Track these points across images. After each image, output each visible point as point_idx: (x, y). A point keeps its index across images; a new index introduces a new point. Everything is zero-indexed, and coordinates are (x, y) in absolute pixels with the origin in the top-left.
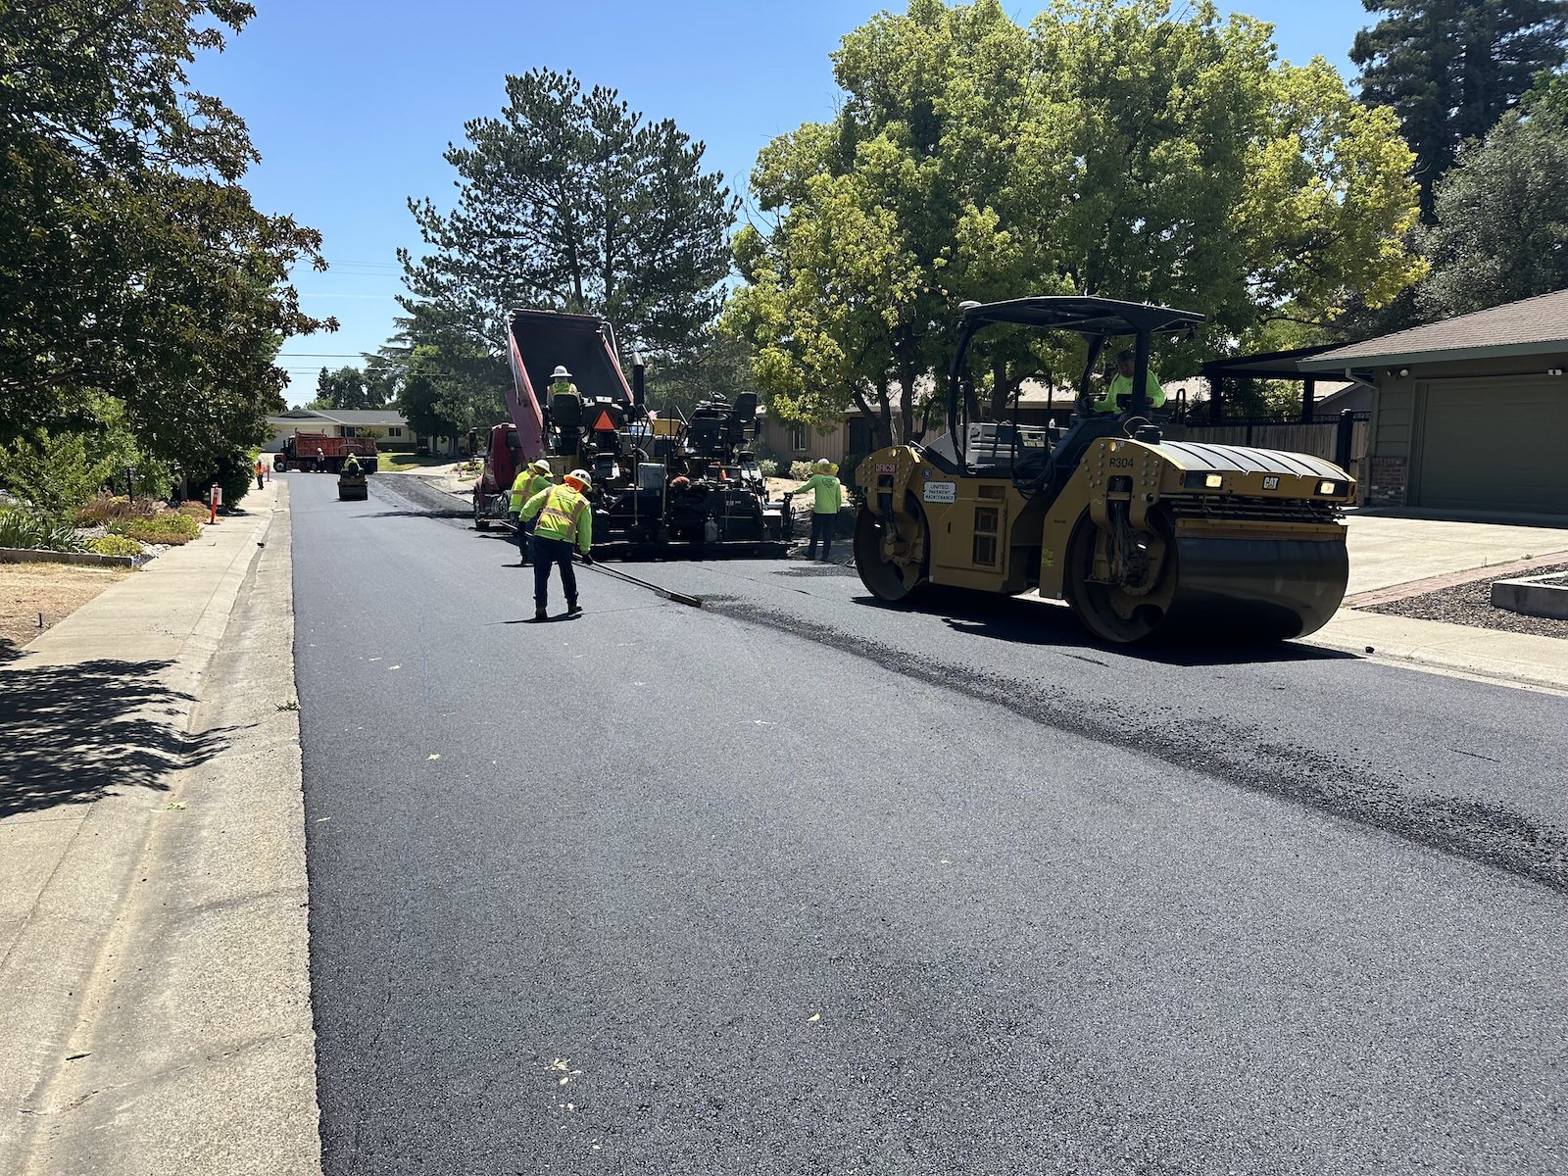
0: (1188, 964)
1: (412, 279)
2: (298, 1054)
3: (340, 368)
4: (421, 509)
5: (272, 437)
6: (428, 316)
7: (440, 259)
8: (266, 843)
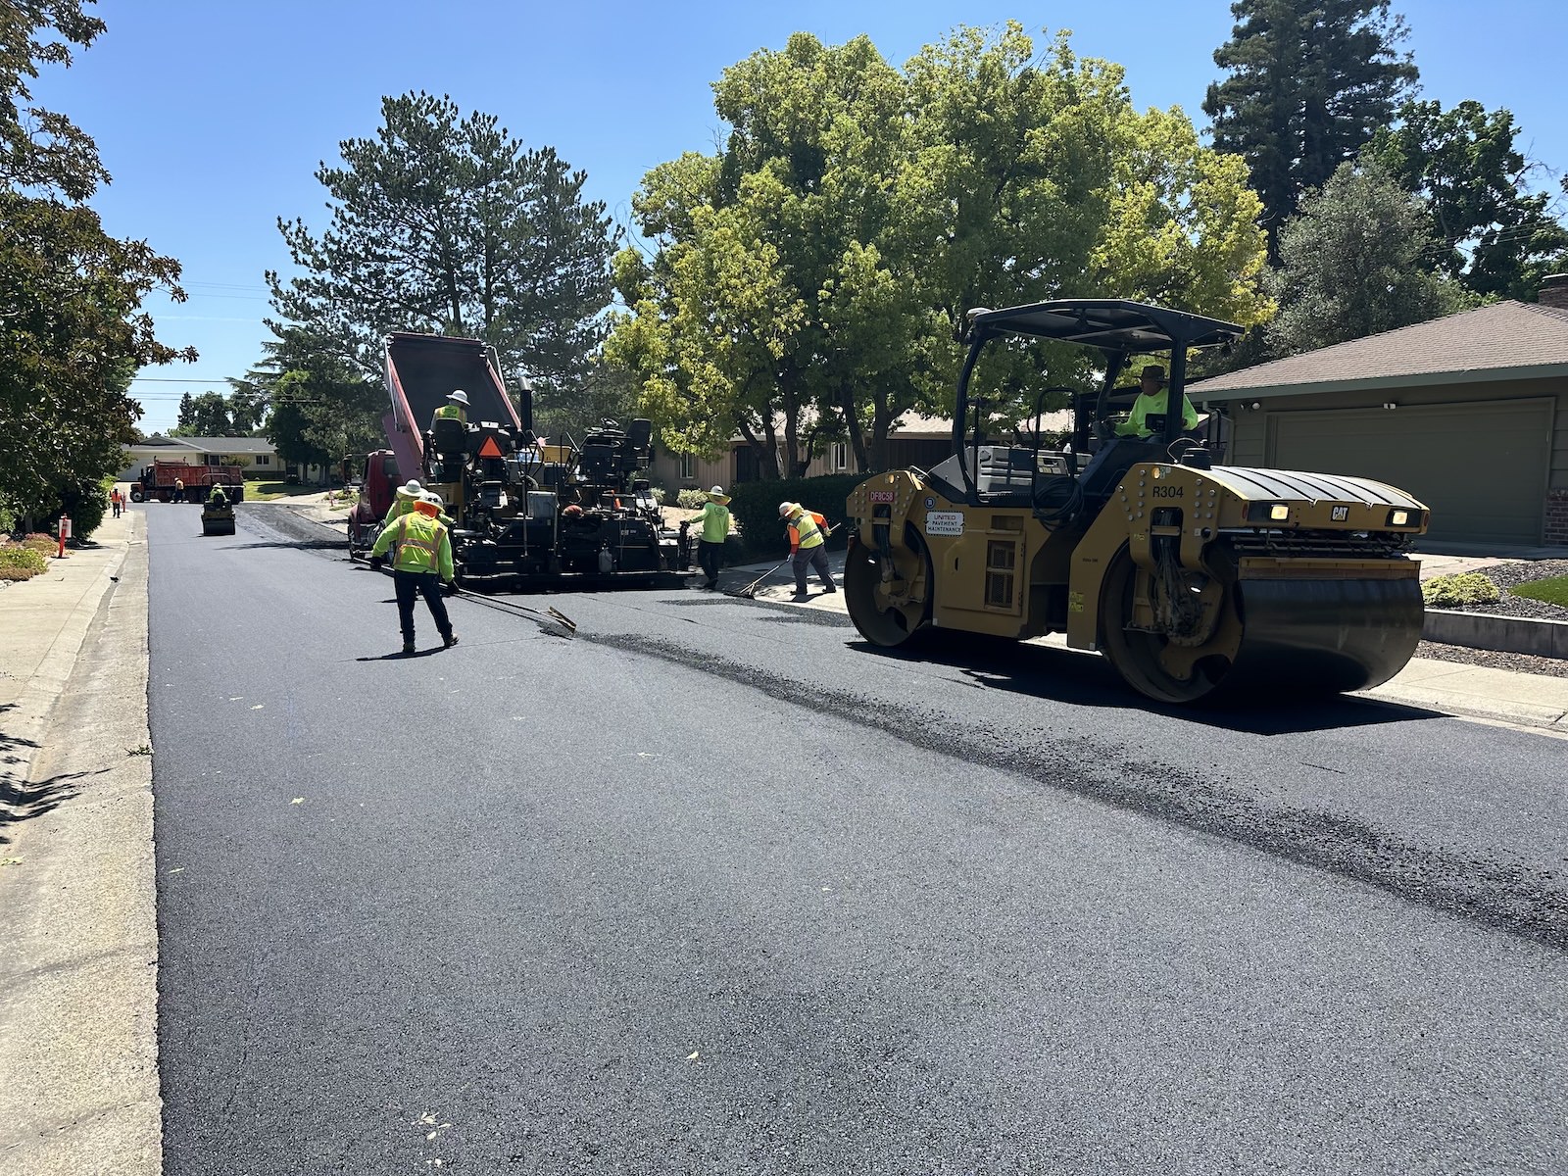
0: (1059, 981)
1: (281, 302)
2: (142, 1123)
3: (204, 393)
4: (289, 540)
5: (127, 465)
6: (299, 340)
7: (313, 282)
8: (113, 898)
